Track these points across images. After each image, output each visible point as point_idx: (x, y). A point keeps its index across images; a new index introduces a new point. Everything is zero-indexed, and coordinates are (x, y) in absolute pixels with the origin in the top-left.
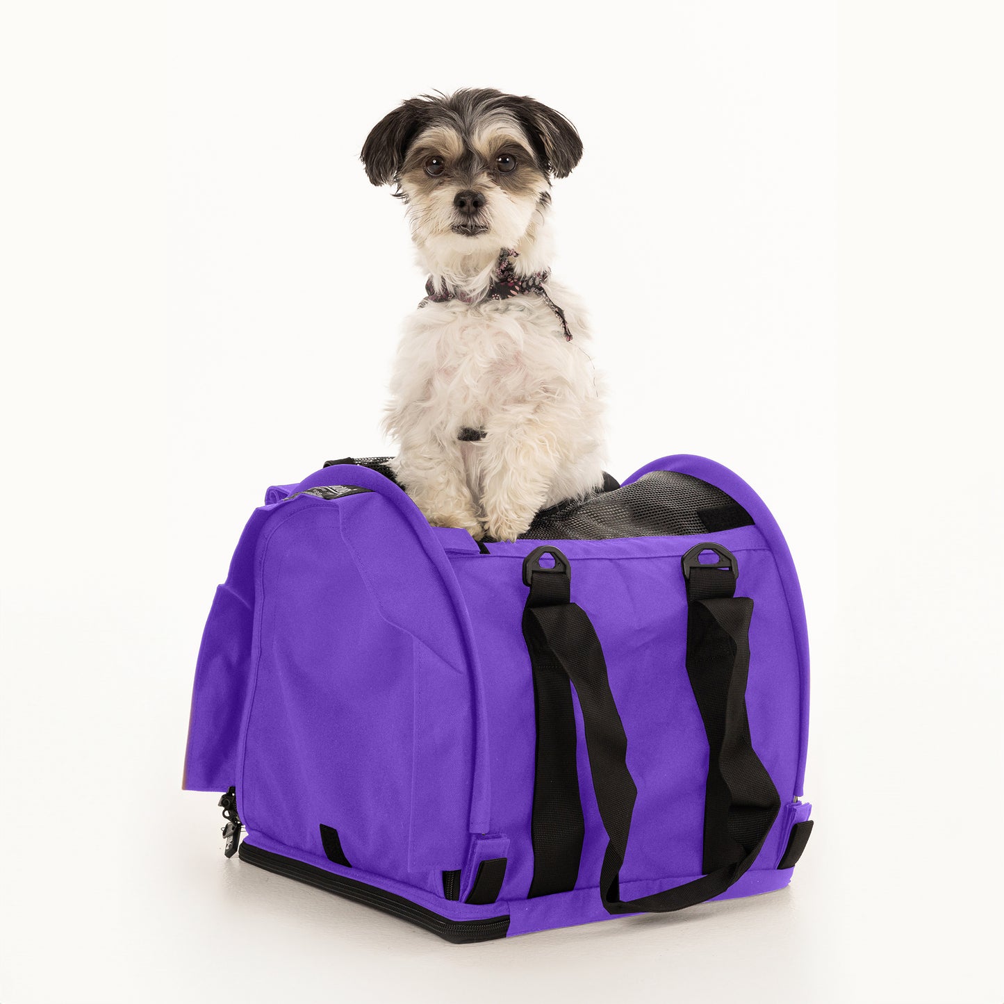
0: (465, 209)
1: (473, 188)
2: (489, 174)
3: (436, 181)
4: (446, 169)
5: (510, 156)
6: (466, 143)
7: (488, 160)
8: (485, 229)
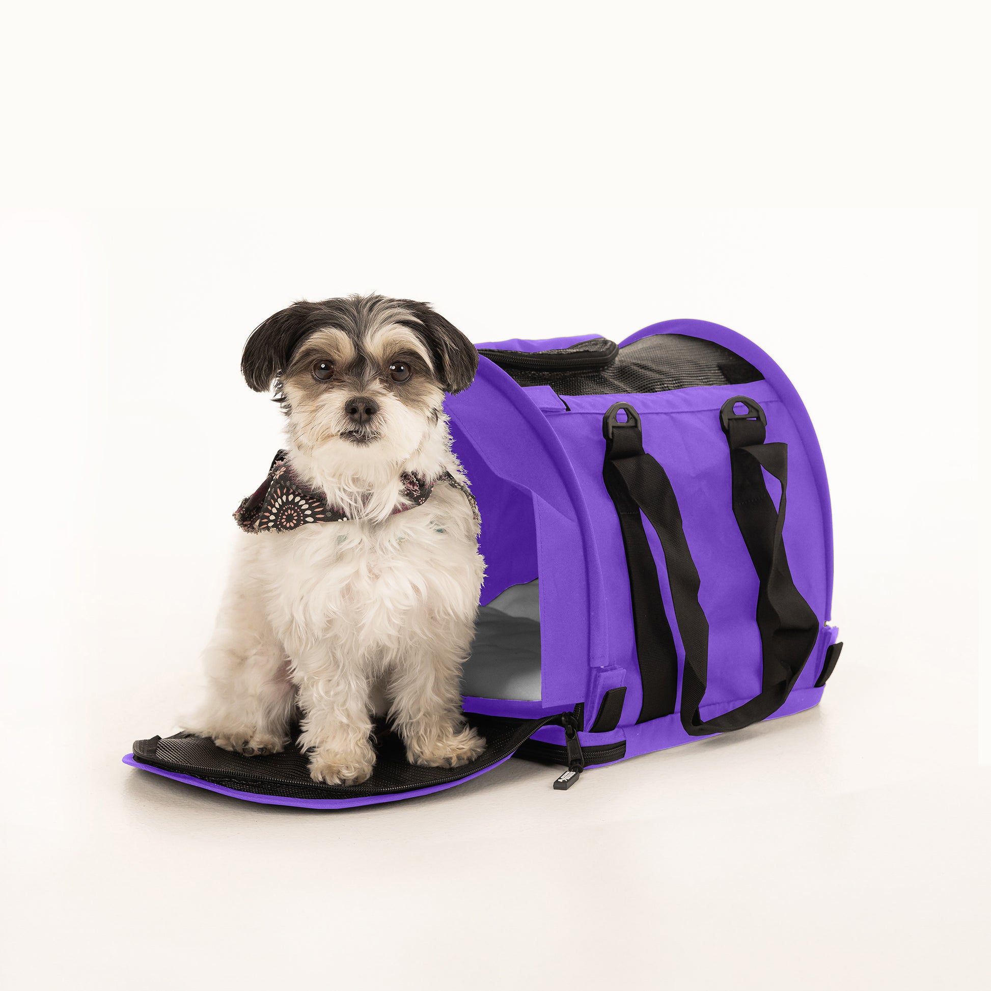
0: (356, 416)
1: (365, 394)
2: (382, 381)
3: (324, 386)
4: (335, 373)
5: (405, 364)
6: (358, 347)
7: (381, 364)
8: (376, 436)
